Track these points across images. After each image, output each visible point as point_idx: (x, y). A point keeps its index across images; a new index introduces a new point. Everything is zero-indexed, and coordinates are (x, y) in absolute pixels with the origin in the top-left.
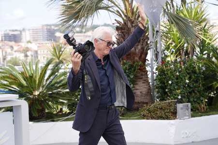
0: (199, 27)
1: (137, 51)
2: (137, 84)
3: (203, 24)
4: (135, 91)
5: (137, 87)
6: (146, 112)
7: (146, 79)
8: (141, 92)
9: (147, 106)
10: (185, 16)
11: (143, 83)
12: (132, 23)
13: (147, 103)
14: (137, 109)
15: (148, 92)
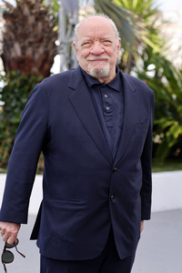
1: (37, 56)
12: (32, 7)
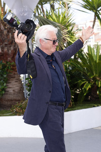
0: (66, 31)
1: (10, 51)
2: (10, 83)
3: (70, 28)
4: (8, 89)
5: (10, 85)
6: (18, 109)
7: (18, 78)
8: (14, 91)
9: (19, 103)
10: (54, 20)
11: (16, 82)
13: (19, 101)
14: (10, 107)
15: (20, 90)
